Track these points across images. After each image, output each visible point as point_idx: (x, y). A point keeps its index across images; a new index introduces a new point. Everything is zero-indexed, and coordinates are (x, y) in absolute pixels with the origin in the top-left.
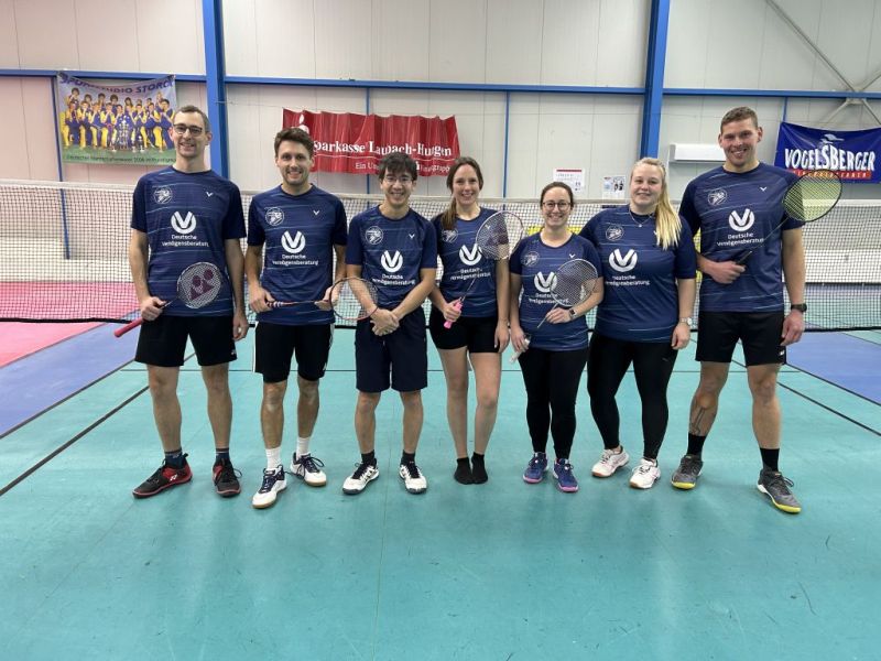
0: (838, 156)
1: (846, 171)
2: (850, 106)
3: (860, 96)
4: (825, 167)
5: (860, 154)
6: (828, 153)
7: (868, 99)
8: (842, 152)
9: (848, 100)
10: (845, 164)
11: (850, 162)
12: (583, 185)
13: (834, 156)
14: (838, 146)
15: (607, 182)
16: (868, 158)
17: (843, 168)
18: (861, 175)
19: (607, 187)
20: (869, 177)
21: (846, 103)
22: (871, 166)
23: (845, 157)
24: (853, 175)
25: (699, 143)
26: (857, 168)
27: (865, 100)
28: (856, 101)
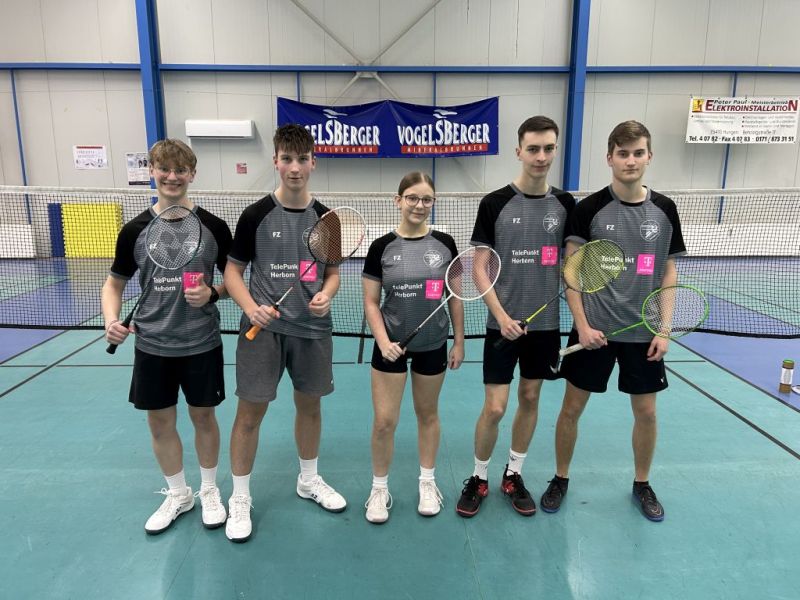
0: (342, 132)
1: (350, 146)
2: (361, 80)
3: (370, 69)
4: (329, 142)
5: (362, 128)
6: (332, 128)
7: (379, 72)
8: (346, 127)
9: (358, 74)
10: (349, 139)
11: (353, 137)
12: (105, 161)
13: (338, 131)
14: (342, 120)
15: (130, 159)
16: (371, 132)
17: (346, 143)
18: (368, 150)
19: (131, 164)
20: (376, 152)
21: (356, 77)
22: (377, 141)
23: (349, 131)
24: (360, 150)
25: (218, 118)
26: (363, 143)
27: (375, 74)
28: (367, 75)
